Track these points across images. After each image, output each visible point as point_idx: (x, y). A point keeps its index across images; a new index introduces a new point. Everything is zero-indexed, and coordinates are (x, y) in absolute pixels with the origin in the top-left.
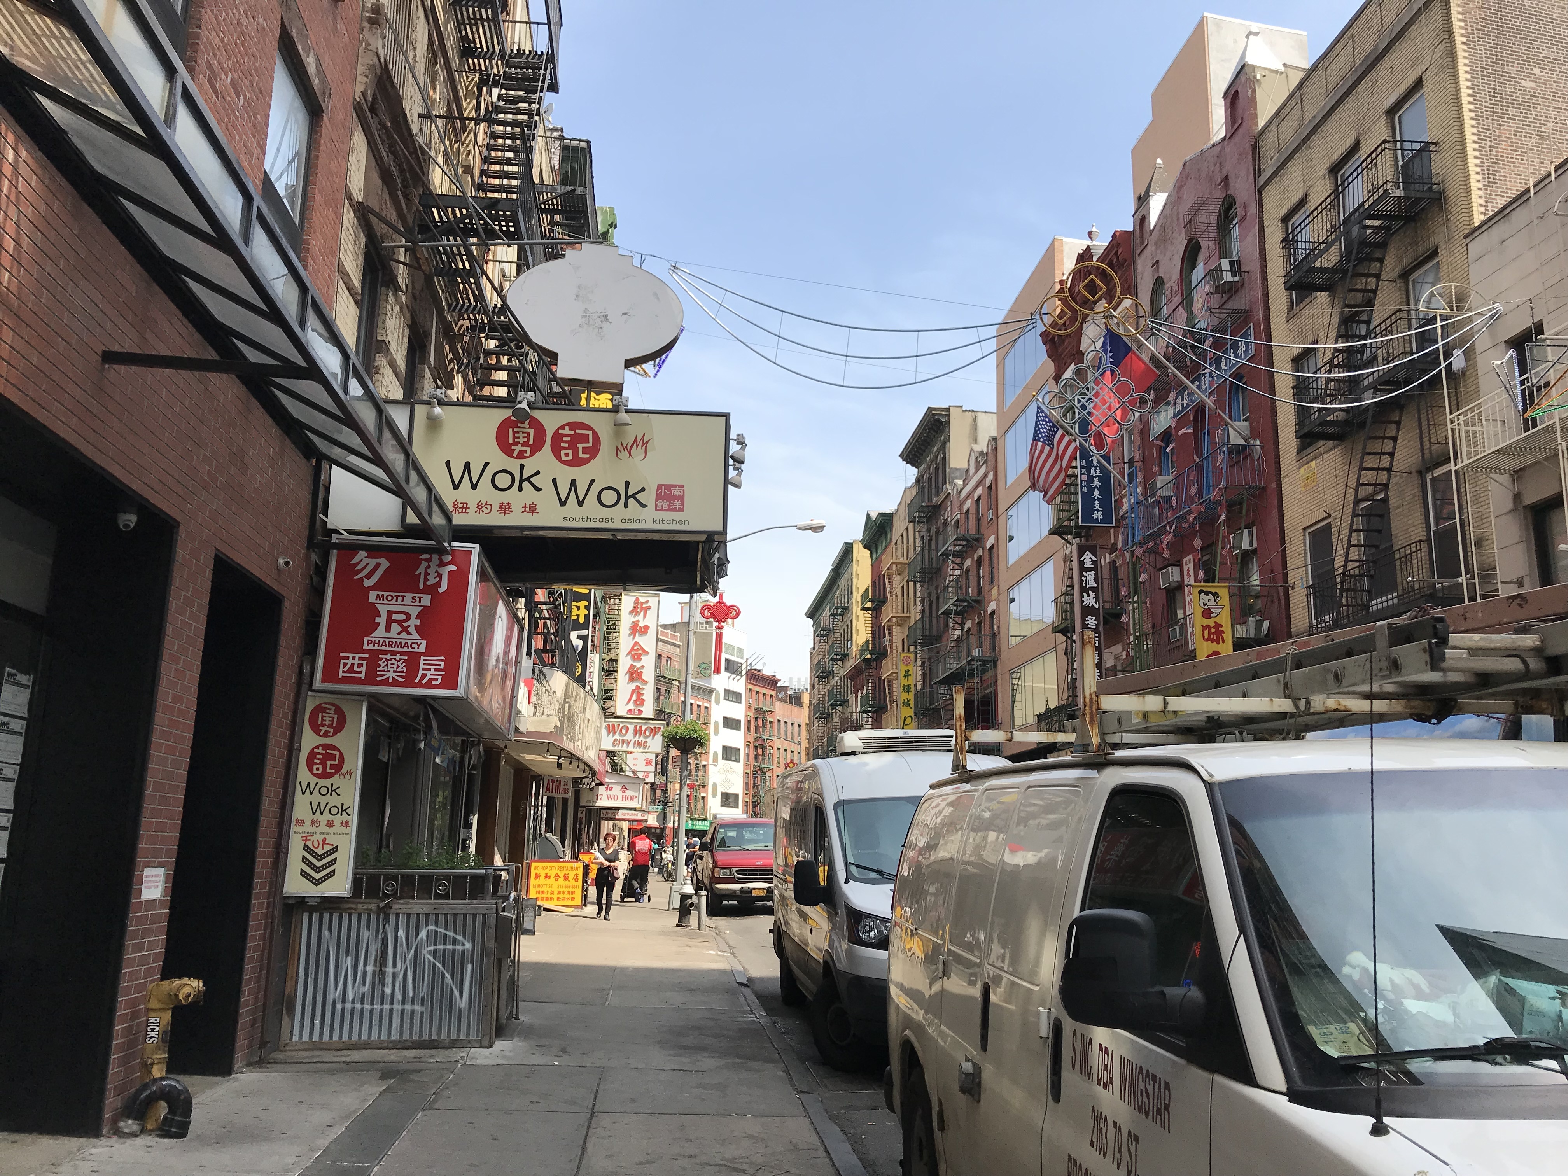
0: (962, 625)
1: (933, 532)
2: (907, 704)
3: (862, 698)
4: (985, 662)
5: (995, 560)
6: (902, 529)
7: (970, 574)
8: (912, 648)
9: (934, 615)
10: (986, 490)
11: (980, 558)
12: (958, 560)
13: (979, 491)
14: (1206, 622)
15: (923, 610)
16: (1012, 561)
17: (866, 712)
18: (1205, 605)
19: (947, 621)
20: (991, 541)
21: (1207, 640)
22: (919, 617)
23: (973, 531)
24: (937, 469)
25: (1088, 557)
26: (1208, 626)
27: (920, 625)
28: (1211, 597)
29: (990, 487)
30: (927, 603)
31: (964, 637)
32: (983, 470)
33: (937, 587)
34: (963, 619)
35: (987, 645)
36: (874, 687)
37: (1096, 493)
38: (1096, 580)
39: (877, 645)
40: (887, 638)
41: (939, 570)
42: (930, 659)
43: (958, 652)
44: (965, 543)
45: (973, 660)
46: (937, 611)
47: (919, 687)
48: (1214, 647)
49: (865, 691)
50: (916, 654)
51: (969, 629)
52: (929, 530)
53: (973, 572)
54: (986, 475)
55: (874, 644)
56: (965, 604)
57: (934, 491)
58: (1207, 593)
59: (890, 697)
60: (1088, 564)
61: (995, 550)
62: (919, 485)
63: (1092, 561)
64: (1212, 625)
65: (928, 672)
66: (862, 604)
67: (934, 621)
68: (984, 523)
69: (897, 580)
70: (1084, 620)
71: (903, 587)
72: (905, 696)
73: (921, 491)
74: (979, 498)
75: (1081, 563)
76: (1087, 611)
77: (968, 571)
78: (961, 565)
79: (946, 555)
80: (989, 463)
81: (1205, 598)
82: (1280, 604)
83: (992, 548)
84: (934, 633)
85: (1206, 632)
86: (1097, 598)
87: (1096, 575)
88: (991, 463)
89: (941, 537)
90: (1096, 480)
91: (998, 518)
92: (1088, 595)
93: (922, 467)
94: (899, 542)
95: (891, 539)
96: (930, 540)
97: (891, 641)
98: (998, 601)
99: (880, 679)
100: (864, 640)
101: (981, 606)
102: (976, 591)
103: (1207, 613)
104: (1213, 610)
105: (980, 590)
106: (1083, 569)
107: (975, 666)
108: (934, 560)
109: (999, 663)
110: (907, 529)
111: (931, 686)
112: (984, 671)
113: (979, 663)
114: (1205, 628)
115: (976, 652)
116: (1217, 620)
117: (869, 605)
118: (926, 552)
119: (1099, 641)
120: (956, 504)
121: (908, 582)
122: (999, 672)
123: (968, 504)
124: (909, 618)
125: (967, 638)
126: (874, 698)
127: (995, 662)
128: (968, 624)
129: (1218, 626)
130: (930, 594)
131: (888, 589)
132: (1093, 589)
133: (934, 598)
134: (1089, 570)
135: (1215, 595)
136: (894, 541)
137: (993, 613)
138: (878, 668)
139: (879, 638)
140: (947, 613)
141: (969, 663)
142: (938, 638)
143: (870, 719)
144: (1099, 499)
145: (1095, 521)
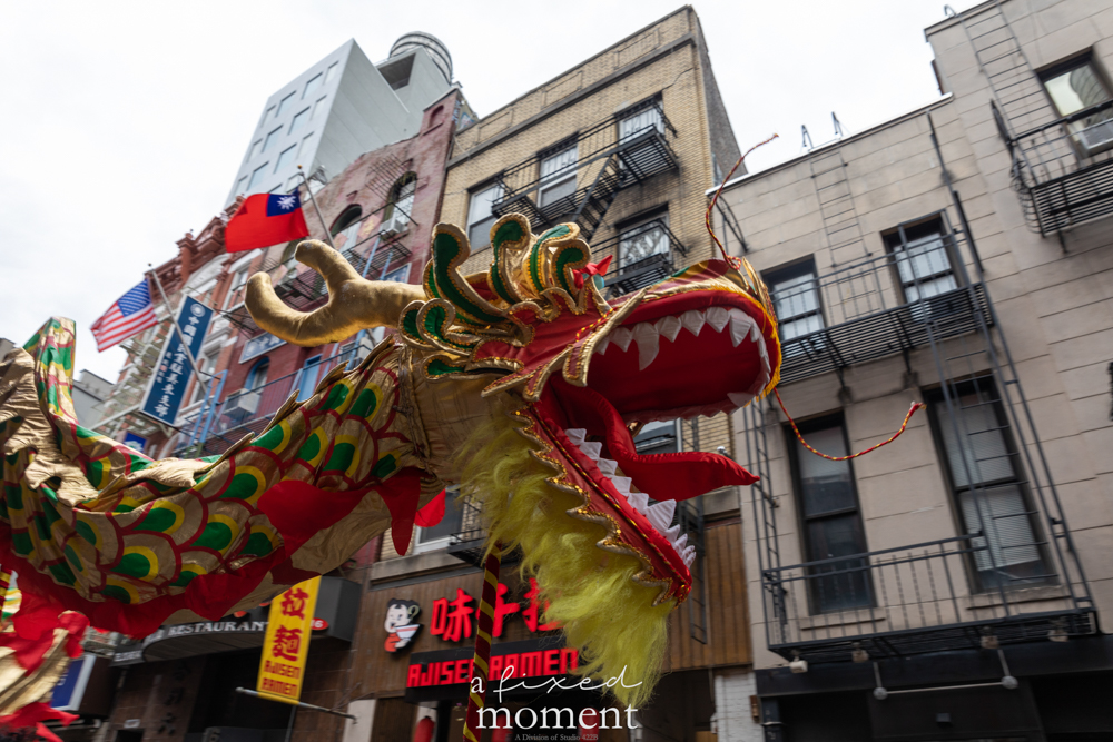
37: (169, 388)
90: (174, 376)
144: (169, 395)
145: (157, 414)
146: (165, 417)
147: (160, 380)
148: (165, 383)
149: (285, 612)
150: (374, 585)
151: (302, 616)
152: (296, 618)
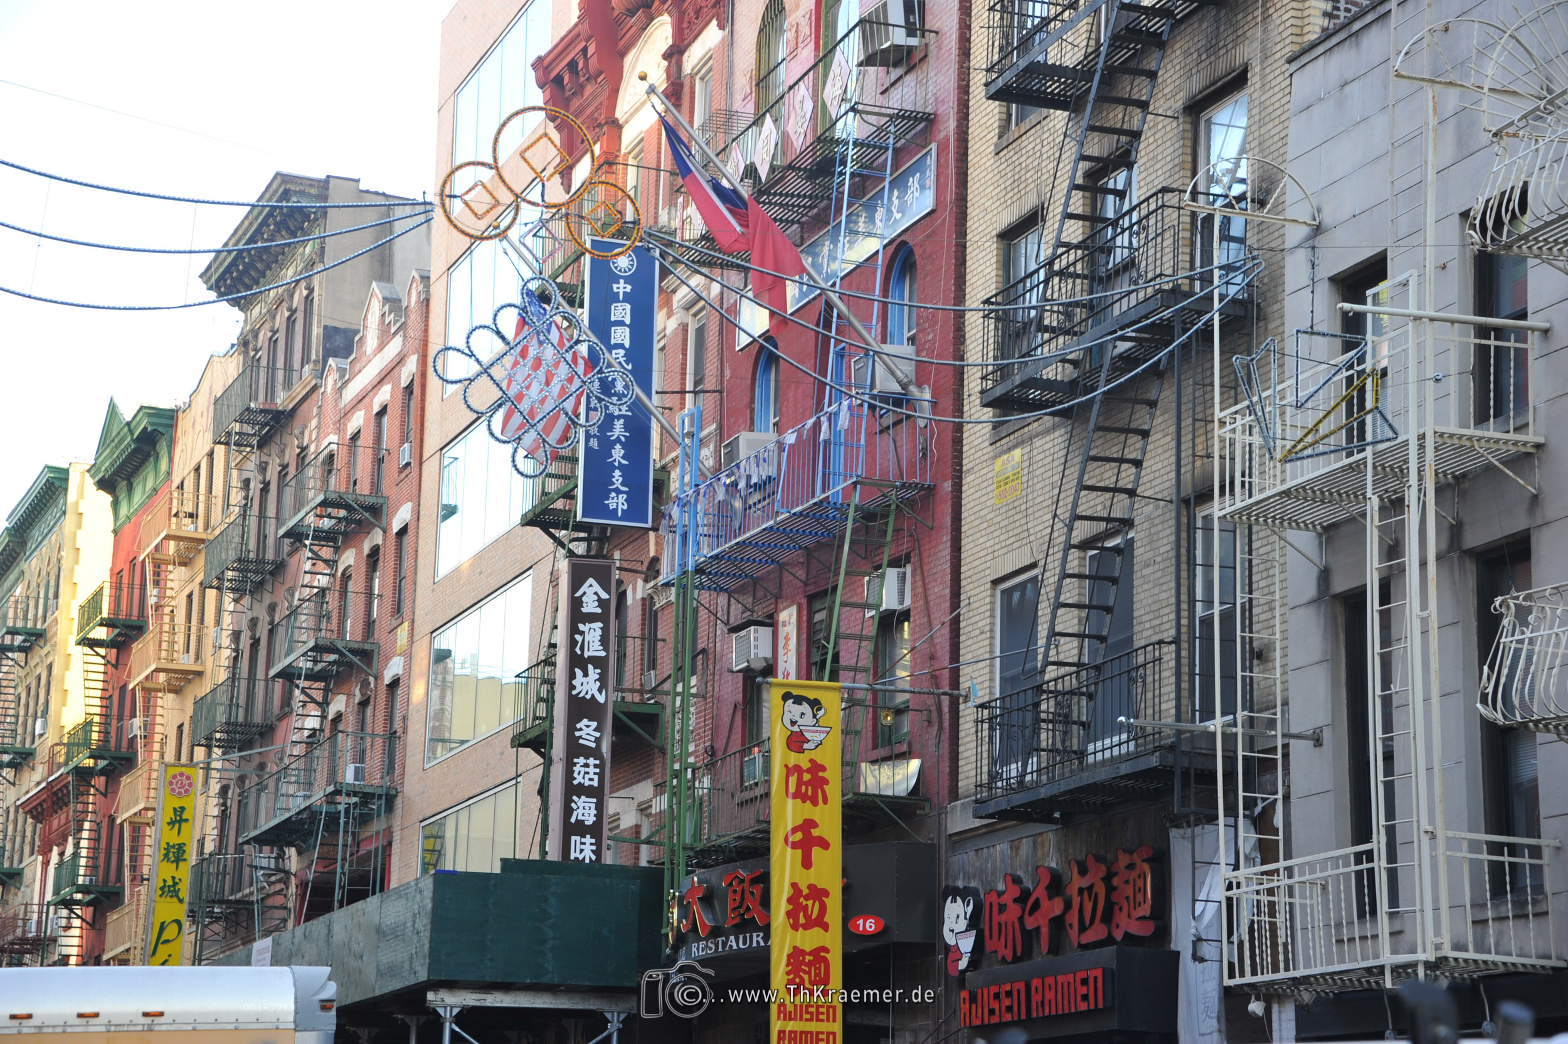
0: (324, 705)
1: (272, 474)
2: (170, 890)
3: (60, 864)
4: (366, 797)
5: (407, 563)
6: (199, 454)
7: (351, 586)
8: (200, 753)
9: (260, 674)
10: (400, 394)
11: (375, 552)
12: (326, 552)
13: (384, 394)
14: (794, 759)
15: (236, 659)
16: (444, 568)
17: (68, 904)
18: (793, 723)
19: (291, 693)
20: (401, 516)
21: (796, 796)
22: (223, 676)
23: (364, 488)
24: (290, 322)
25: (590, 592)
26: (797, 768)
27: (223, 697)
28: (805, 708)
29: (409, 389)
30: (245, 642)
31: (327, 733)
32: (395, 346)
33: (272, 608)
34: (326, 690)
35: (375, 759)
36: (95, 840)
37: (618, 453)
38: (604, 641)
39: (113, 734)
40: (137, 722)
41: (279, 568)
42: (241, 779)
43: (310, 770)
44: (342, 513)
45: (337, 792)
46: (269, 665)
47: (209, 847)
48: (808, 811)
49: (70, 850)
50: (207, 769)
51: (339, 717)
52: (263, 468)
53: (356, 585)
54: (400, 361)
55: (105, 733)
56: (332, 657)
57: (280, 375)
58: (799, 700)
59: (133, 868)
60: (590, 606)
61: (408, 540)
62: (246, 353)
63: (599, 600)
64: (806, 765)
65: (234, 811)
66: (81, 629)
67: (260, 687)
68: (390, 469)
69: (176, 576)
70: (571, 728)
71: (190, 596)
72: (168, 871)
73: (251, 365)
74: (383, 411)
75: (576, 603)
76: (580, 708)
77: (346, 577)
78: (331, 563)
79: (296, 535)
80: (411, 332)
81: (794, 710)
82: (941, 728)
83: (403, 531)
84: (258, 718)
85: (793, 780)
86: (603, 680)
87: (605, 631)
88: (414, 331)
89: (289, 493)
90: (619, 425)
91: (421, 464)
92: (586, 675)
93: (256, 311)
94: (189, 486)
95: (169, 474)
96: (265, 489)
97: (148, 727)
98: (409, 656)
99: (112, 819)
100: (81, 719)
101: (369, 664)
102: (360, 626)
103: (796, 742)
104: (808, 735)
105: (369, 625)
106: (577, 616)
107: (341, 808)
108: (271, 541)
109: (399, 802)
110: (211, 454)
111: (239, 849)
112: (365, 820)
113: (355, 800)
114: (789, 771)
115: (349, 777)
116: (818, 756)
117: (101, 633)
118: (253, 522)
119: (601, 776)
120: (330, 416)
121: (204, 587)
122: (397, 822)
123: (357, 421)
124: (199, 674)
125: (333, 737)
126: (92, 868)
127: (390, 799)
128: (338, 704)
129: (816, 767)
130: (254, 623)
131: (151, 601)
132: (597, 662)
133: (263, 632)
134: (591, 618)
135: (815, 704)
136: (176, 482)
137: (395, 684)
138: (110, 791)
139: (120, 718)
140: (289, 675)
141: (330, 798)
142: (266, 732)
143: (77, 922)
144: (621, 467)
145: (613, 514)
146: (626, 516)
147: (594, 444)
148: (607, 445)
149: (795, 927)
150: (955, 843)
151: (825, 927)
152: (817, 930)
